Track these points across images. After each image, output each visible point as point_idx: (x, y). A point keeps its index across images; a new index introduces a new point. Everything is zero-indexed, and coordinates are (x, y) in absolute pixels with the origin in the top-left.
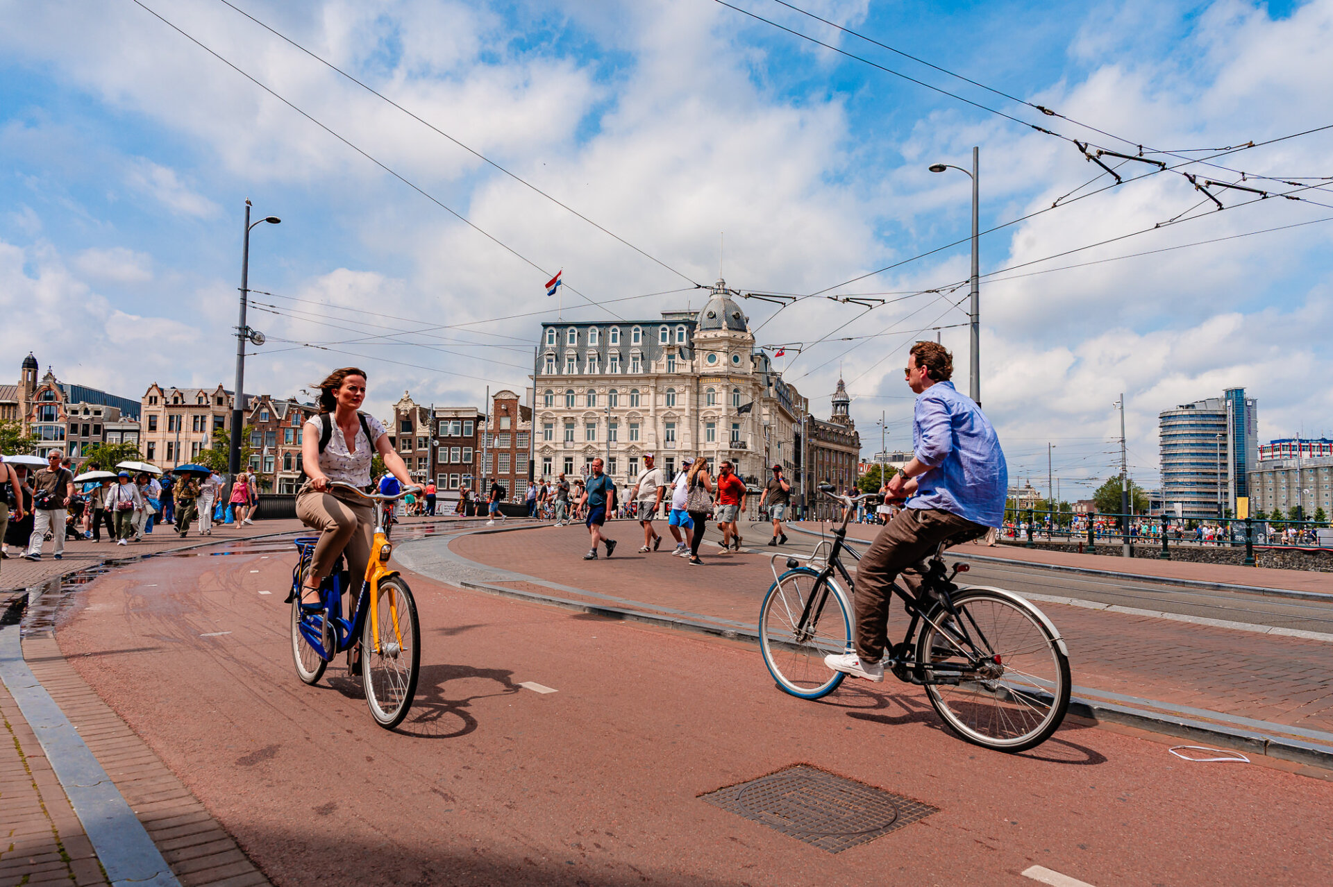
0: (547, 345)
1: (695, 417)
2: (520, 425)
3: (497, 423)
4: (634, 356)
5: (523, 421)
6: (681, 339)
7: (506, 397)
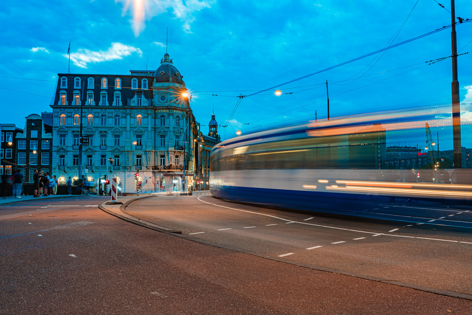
0: (62, 87)
1: (154, 132)
2: (44, 135)
3: (29, 134)
4: (116, 95)
5: (46, 133)
6: (145, 87)
7: (35, 118)
